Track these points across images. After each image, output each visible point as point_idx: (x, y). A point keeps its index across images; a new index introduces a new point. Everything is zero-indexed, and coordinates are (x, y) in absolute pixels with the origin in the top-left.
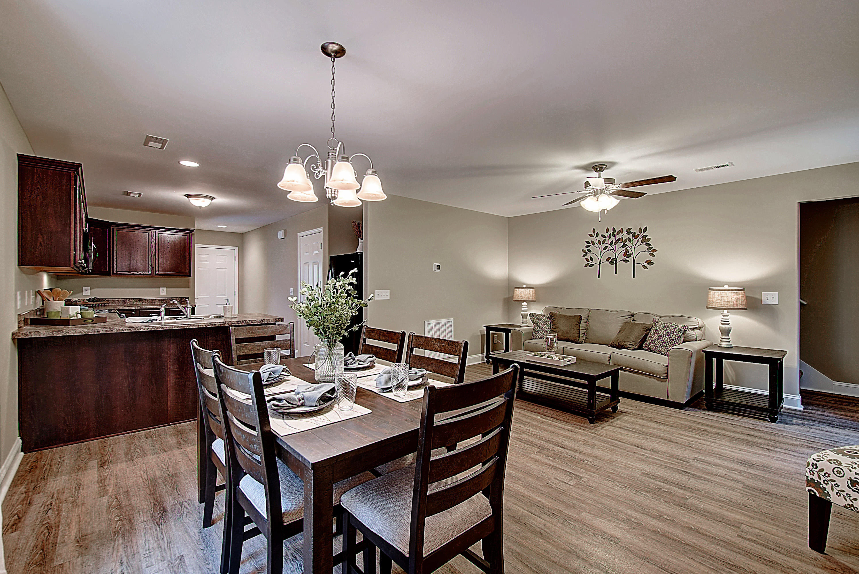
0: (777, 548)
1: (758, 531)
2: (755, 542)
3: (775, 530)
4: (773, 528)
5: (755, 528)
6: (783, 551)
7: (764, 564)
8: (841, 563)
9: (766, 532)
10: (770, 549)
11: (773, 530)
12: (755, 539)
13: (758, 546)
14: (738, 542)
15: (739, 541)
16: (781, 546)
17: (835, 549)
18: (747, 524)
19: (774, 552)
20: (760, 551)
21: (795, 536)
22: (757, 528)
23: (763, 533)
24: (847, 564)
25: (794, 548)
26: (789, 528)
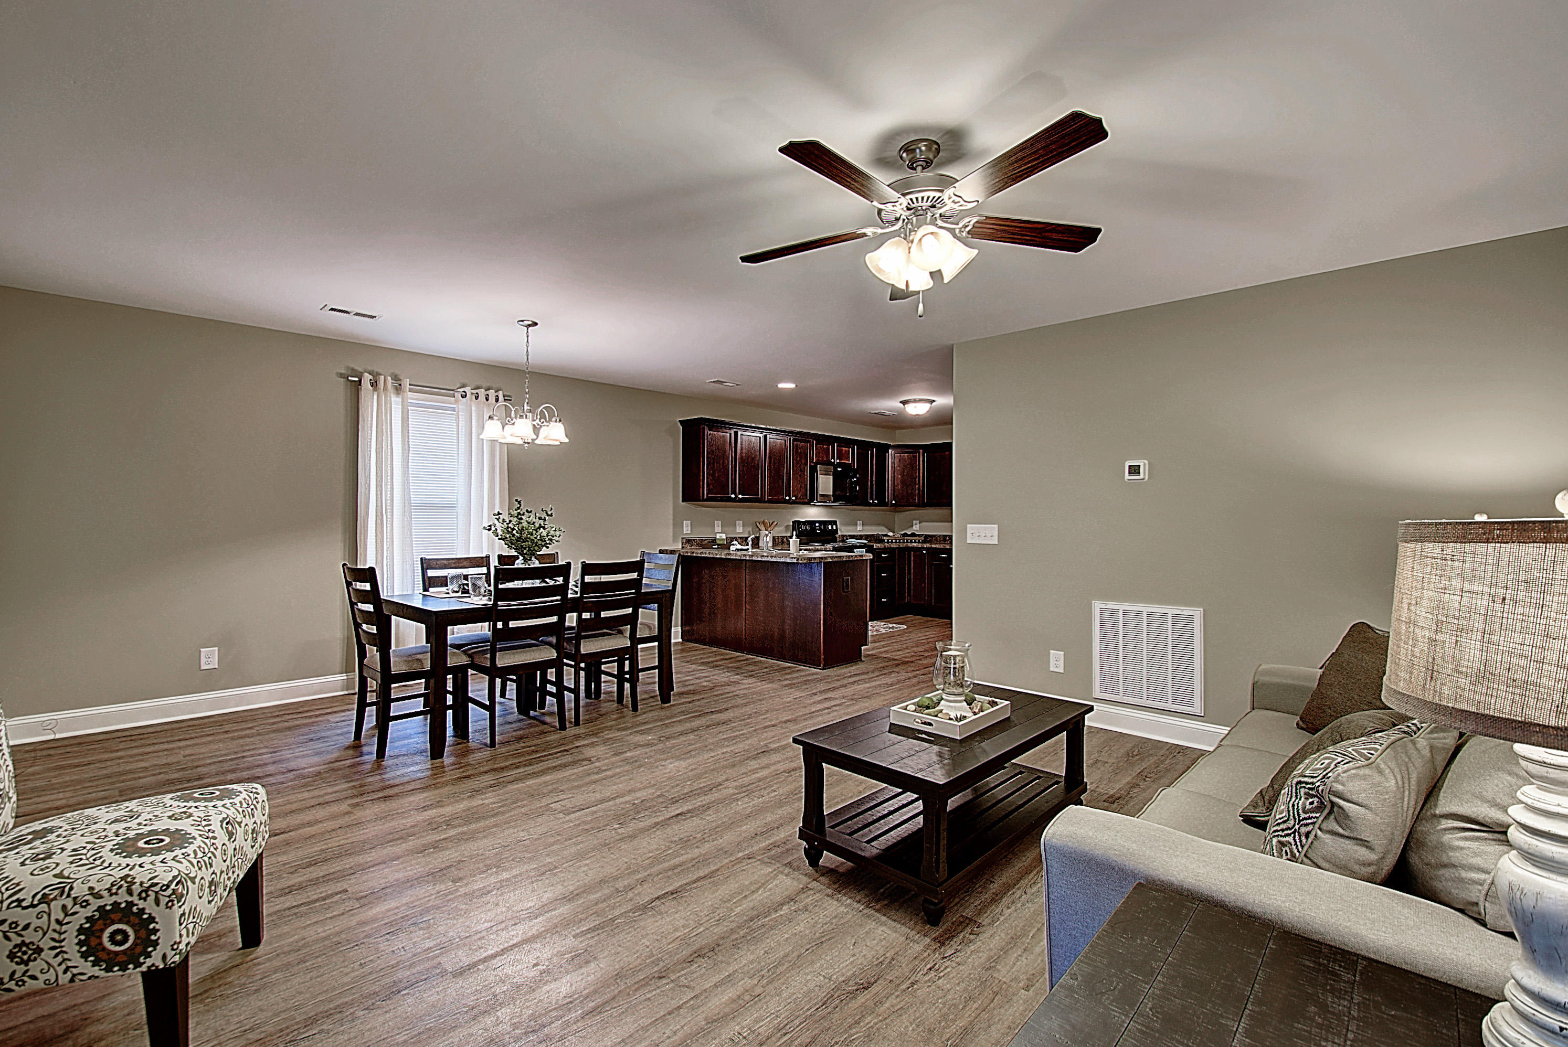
0: (297, 911)
1: (335, 913)
2: (324, 899)
3: (319, 931)
4: (325, 931)
5: (343, 914)
6: (287, 912)
7: (293, 886)
8: (218, 951)
9: (326, 919)
10: (302, 904)
11: (322, 929)
12: (327, 901)
13: (315, 897)
14: (339, 885)
15: (339, 887)
16: (294, 917)
17: (233, 967)
18: (355, 911)
19: (295, 904)
20: (309, 894)
21: (291, 944)
22: (339, 915)
23: (328, 916)
24: (210, 956)
25: (280, 926)
26: (308, 949)
